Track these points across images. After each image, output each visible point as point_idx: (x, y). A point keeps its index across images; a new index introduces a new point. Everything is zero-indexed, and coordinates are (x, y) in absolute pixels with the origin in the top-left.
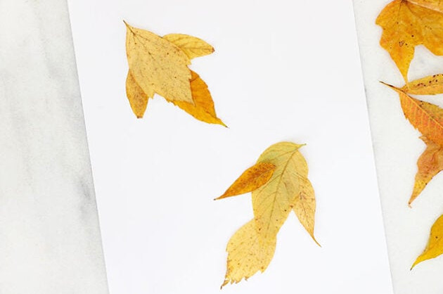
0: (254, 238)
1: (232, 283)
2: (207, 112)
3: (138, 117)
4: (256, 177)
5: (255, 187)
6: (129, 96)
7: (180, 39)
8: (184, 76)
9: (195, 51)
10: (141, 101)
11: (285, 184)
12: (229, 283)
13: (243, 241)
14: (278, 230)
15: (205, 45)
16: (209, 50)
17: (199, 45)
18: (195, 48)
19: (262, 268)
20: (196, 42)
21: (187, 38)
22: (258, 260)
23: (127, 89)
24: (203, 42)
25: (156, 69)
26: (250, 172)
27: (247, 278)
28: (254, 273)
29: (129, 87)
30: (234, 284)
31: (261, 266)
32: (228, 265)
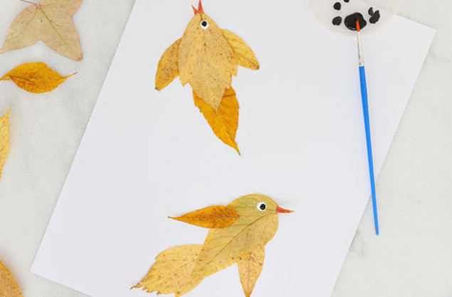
0: (186, 262)
1: (143, 289)
2: (228, 132)
3: (156, 88)
4: (217, 217)
5: (211, 225)
6: (160, 65)
7: (234, 40)
8: (224, 83)
9: (242, 59)
10: (168, 76)
11: (247, 234)
12: (141, 288)
13: (175, 259)
14: (216, 271)
15: (254, 59)
16: (255, 65)
17: (248, 56)
18: (242, 56)
19: (178, 293)
20: (247, 52)
21: (241, 43)
22: (179, 283)
23: (162, 57)
24: (253, 55)
25: (202, 62)
26: (215, 209)
27: (159, 293)
28: (168, 292)
29: (165, 57)
30: (145, 291)
31: (179, 290)
32: (150, 272)
